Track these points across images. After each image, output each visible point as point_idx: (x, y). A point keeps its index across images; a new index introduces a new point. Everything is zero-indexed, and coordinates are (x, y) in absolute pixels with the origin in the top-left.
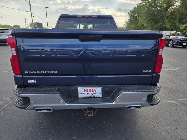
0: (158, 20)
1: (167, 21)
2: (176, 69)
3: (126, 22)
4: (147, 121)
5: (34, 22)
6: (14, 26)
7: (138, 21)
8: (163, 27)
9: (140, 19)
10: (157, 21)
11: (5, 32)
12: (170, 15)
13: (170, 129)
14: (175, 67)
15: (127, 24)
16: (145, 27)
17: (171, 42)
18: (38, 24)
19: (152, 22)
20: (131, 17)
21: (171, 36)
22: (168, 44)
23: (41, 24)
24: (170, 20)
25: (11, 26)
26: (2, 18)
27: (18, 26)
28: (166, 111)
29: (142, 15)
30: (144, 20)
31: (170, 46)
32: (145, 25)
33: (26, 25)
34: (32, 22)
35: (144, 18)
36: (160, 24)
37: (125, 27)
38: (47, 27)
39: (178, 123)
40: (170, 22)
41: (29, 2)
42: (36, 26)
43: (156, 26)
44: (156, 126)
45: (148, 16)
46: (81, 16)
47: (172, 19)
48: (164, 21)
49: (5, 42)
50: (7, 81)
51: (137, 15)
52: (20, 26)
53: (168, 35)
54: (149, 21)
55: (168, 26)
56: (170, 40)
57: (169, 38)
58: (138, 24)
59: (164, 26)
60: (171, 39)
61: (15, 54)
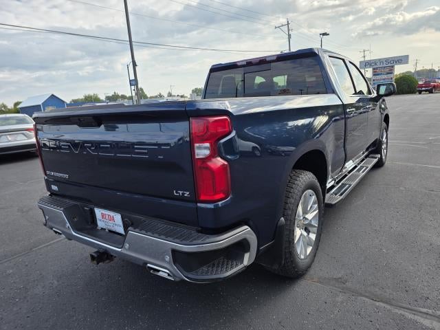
41: (289, 31)
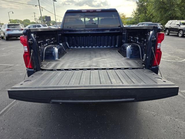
0: (168, 8)
1: (177, 9)
2: (183, 60)
3: (134, 11)
4: (147, 111)
5: (42, 16)
6: (24, 20)
7: (146, 10)
8: (173, 16)
9: (149, 8)
10: (167, 10)
11: (16, 27)
12: (181, 3)
13: (170, 119)
14: (182, 58)
15: (136, 13)
16: (154, 17)
17: (181, 32)
18: (46, 17)
19: (161, 11)
20: (139, 6)
21: (181, 26)
22: (178, 34)
23: (49, 17)
24: (181, 8)
25: (21, 21)
26: (13, 13)
27: (28, 20)
28: (167, 102)
29: (150, 3)
30: (153, 9)
31: (180, 36)
32: (154, 14)
33: (35, 19)
34: (40, 16)
35: (153, 7)
36: (170, 13)
37: (133, 17)
38: (55, 21)
39: (178, 113)
40: (181, 10)
42: (45, 20)
43: (166, 15)
44: (156, 116)
45: (157, 5)
46: (86, 11)
47: (183, 7)
48: (174, 9)
49: (17, 37)
50: (21, 74)
51: (146, 4)
52: (29, 21)
53: (178, 25)
54: (158, 10)
55: (179, 14)
56: (181, 30)
57: (179, 27)
58: (146, 13)
59: (174, 14)
60: (181, 28)
61: (27, 51)
